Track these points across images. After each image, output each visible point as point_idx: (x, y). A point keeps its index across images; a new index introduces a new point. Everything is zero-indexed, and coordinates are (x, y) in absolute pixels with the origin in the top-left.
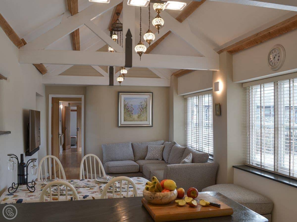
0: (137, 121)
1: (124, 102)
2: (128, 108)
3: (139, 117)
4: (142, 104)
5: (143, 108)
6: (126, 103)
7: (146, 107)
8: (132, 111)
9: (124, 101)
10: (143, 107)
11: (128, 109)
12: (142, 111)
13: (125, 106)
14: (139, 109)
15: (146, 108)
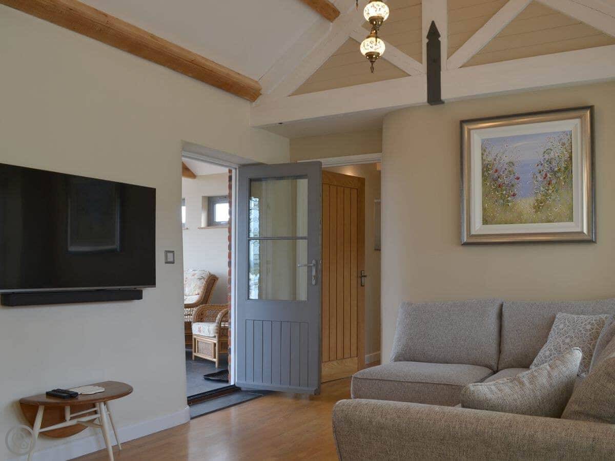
0: (532, 222)
1: (482, 154)
2: (496, 175)
3: (538, 207)
4: (552, 155)
5: (555, 173)
6: (490, 158)
7: (566, 168)
8: (513, 186)
9: (484, 150)
10: (556, 169)
11: (495, 180)
12: (554, 182)
13: (486, 168)
14: (539, 175)
15: (568, 169)
